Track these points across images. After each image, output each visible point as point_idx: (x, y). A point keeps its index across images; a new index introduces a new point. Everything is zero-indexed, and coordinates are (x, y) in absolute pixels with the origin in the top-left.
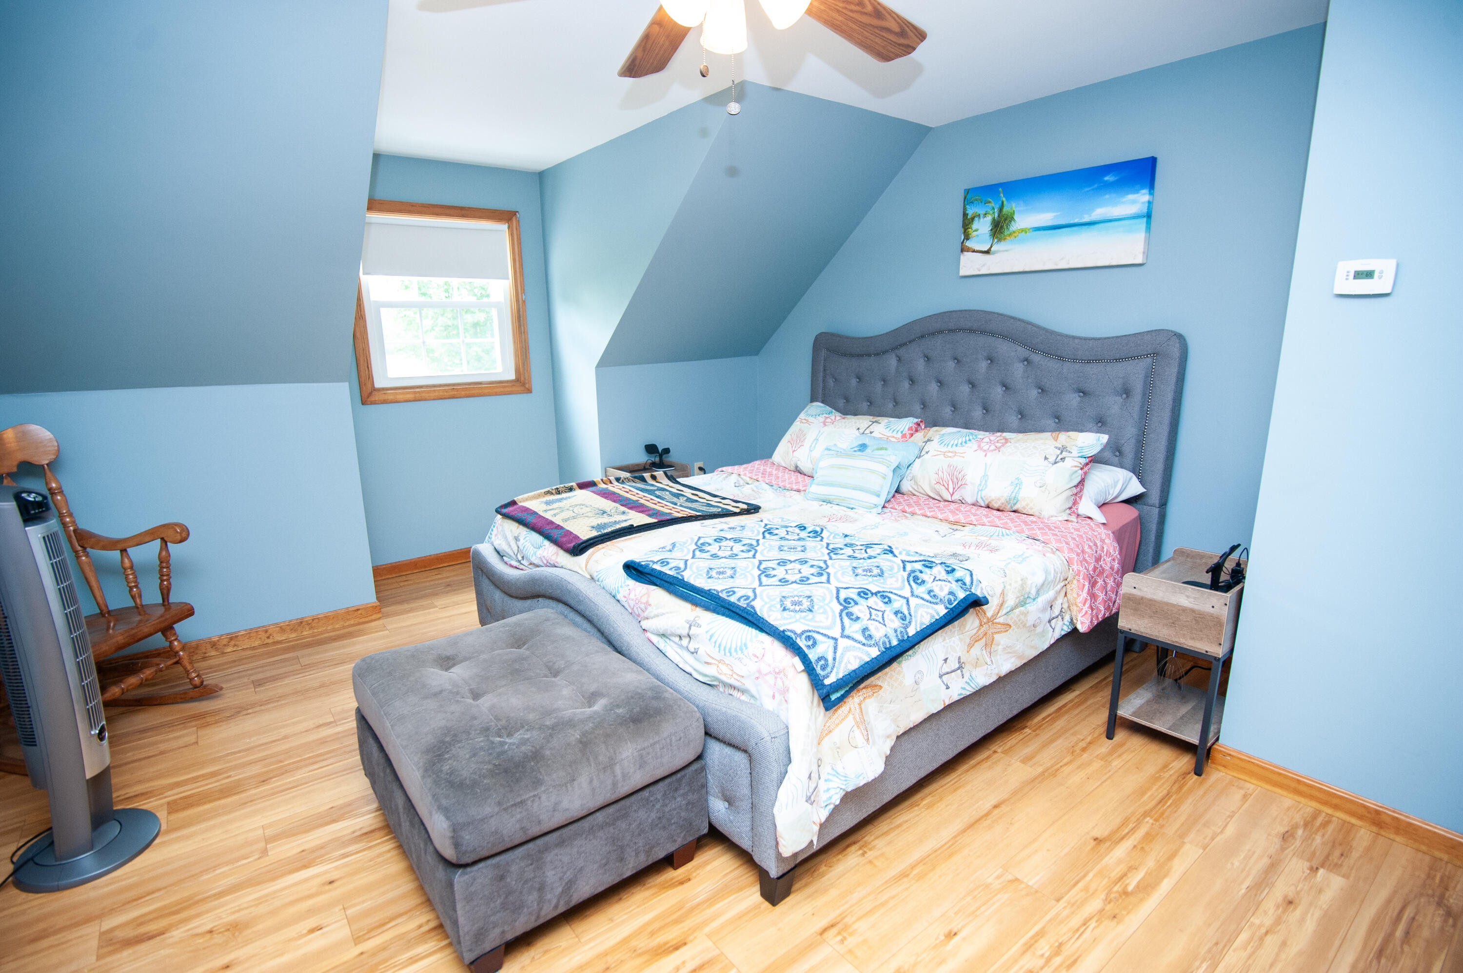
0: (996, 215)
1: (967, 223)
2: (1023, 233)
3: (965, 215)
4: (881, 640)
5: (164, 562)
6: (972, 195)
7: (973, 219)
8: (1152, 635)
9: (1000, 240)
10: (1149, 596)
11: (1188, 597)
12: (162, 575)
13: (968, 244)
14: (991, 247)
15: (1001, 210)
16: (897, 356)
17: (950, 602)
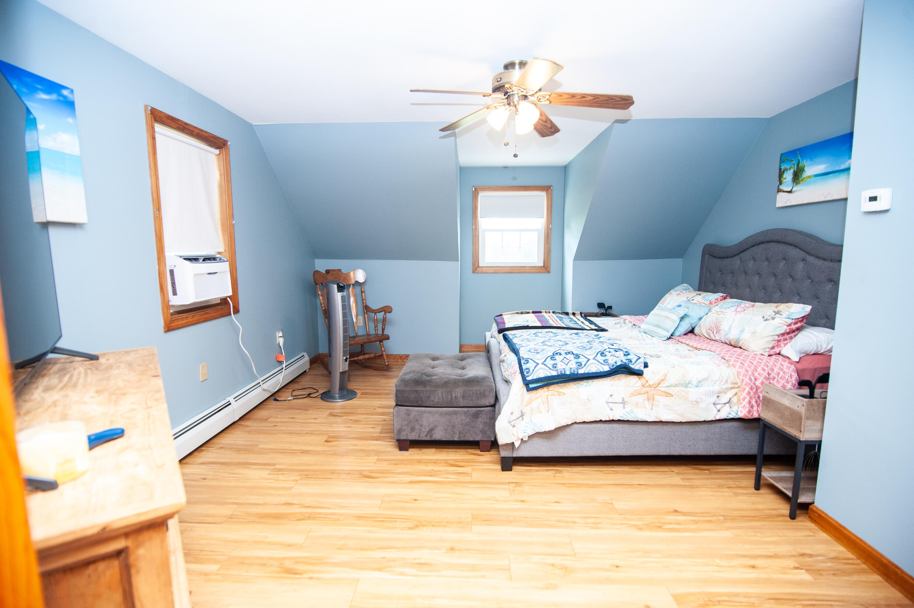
0: (796, 168)
1: (781, 174)
2: (809, 179)
3: (780, 169)
4: (560, 370)
5: (384, 320)
6: (785, 157)
7: (784, 171)
8: (773, 423)
9: (797, 184)
10: (773, 398)
11: (788, 399)
12: (383, 324)
13: (781, 187)
14: (793, 188)
15: (798, 165)
16: (740, 258)
17: (613, 366)
